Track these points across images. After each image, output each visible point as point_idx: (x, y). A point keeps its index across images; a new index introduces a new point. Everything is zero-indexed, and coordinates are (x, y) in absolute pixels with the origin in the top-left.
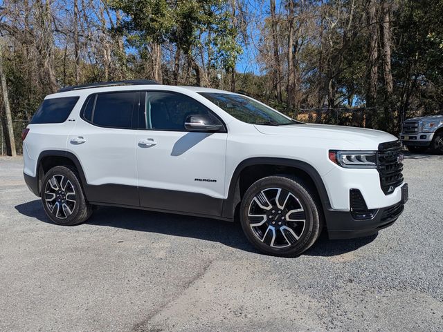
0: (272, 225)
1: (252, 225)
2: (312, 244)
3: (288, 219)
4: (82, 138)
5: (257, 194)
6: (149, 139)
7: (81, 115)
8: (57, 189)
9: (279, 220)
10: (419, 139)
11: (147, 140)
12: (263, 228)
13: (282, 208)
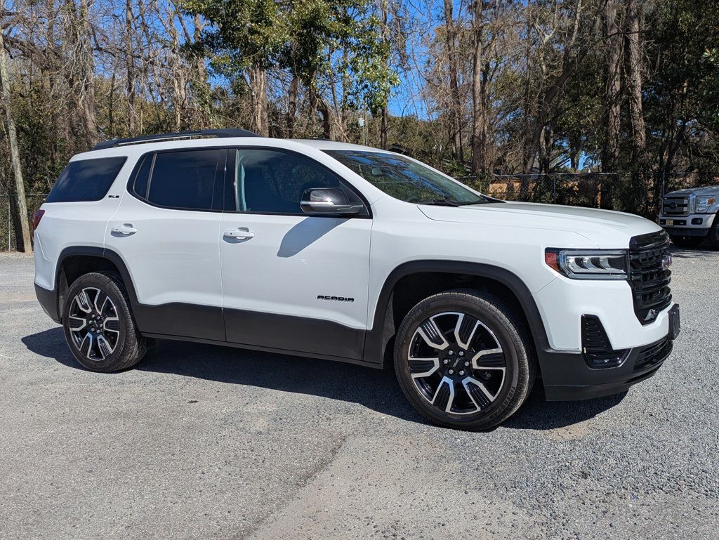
0: (449, 376)
1: (414, 376)
2: (516, 409)
3: (475, 366)
4: (131, 226)
5: (423, 322)
6: (241, 229)
7: (129, 189)
8: (89, 311)
9: (461, 366)
10: (689, 225)
11: (237, 231)
12: (433, 381)
13: (465, 347)
